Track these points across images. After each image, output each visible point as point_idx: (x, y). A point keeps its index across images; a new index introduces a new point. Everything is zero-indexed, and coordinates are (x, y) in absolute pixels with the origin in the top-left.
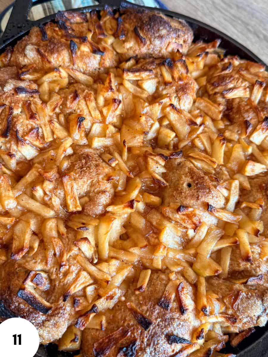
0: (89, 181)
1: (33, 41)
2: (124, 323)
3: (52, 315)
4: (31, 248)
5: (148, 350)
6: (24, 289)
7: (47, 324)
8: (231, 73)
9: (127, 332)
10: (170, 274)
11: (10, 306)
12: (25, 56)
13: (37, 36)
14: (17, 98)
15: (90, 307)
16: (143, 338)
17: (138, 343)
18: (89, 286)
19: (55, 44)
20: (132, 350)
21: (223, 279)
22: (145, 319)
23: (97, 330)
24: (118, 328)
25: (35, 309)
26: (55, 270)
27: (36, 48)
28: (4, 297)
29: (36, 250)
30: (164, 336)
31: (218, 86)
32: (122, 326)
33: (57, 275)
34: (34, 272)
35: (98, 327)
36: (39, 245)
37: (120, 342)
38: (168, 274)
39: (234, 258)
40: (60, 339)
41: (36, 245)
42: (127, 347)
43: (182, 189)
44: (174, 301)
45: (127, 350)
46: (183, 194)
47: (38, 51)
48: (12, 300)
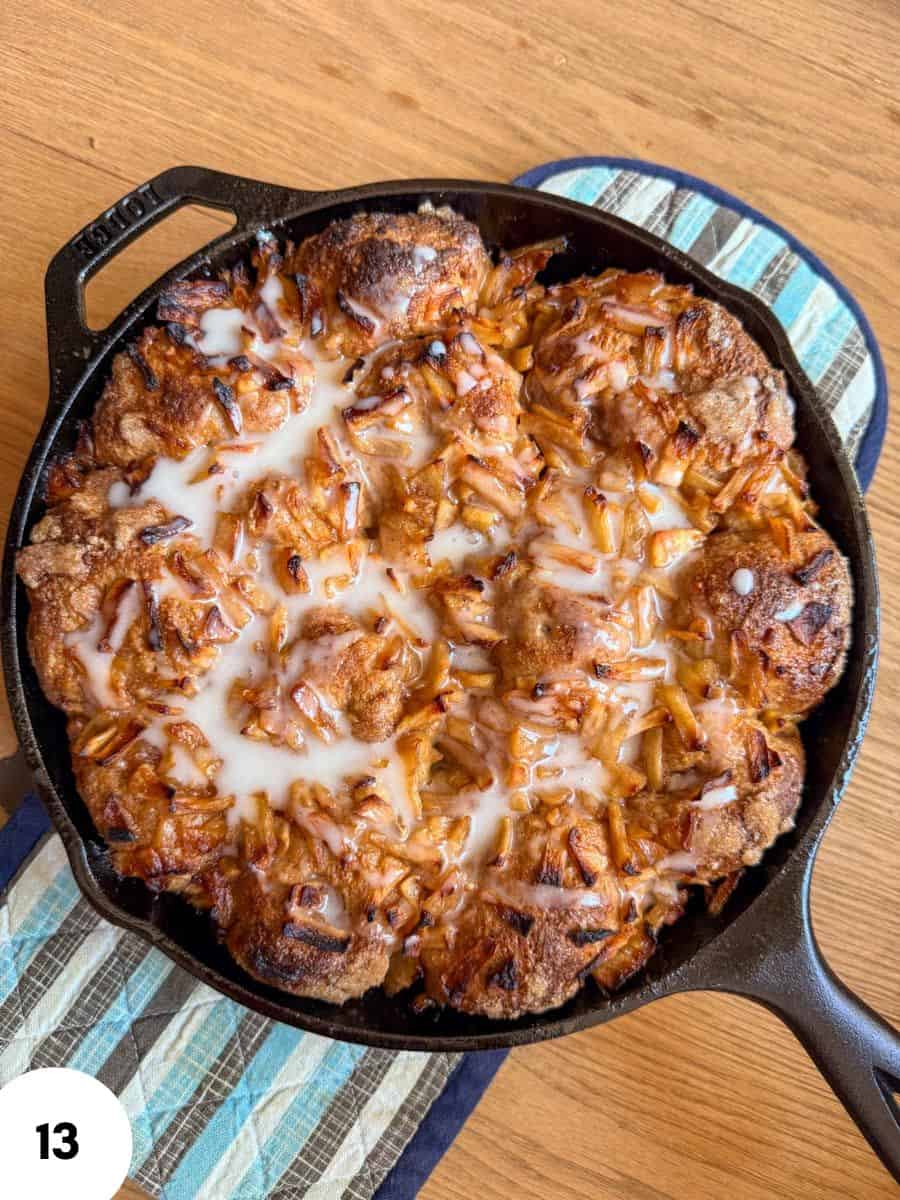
0: (346, 681)
1: (130, 396)
2: (483, 930)
3: (357, 950)
4: (280, 842)
5: (539, 968)
6: (292, 920)
7: (352, 968)
8: (583, 322)
9: (493, 945)
10: (550, 816)
11: (276, 959)
12: (125, 443)
13: (132, 382)
14: (149, 555)
15: (417, 919)
16: (526, 950)
17: (517, 960)
18: (404, 879)
19: (181, 396)
20: (510, 977)
21: (658, 792)
22: (518, 914)
23: (440, 950)
24: (476, 943)
25: (322, 949)
26: (334, 869)
27: (142, 420)
28: (259, 943)
29: (287, 844)
30: (563, 938)
31: (559, 372)
32: (482, 937)
33: (340, 877)
34: (299, 888)
35: (442, 945)
36: (291, 833)
37: (486, 965)
38: (546, 815)
39: (668, 746)
40: (382, 985)
41: (286, 835)
42: (500, 973)
43: (534, 644)
44: (568, 865)
45: (501, 978)
46: (537, 653)
47: (149, 425)
48: (275, 947)
